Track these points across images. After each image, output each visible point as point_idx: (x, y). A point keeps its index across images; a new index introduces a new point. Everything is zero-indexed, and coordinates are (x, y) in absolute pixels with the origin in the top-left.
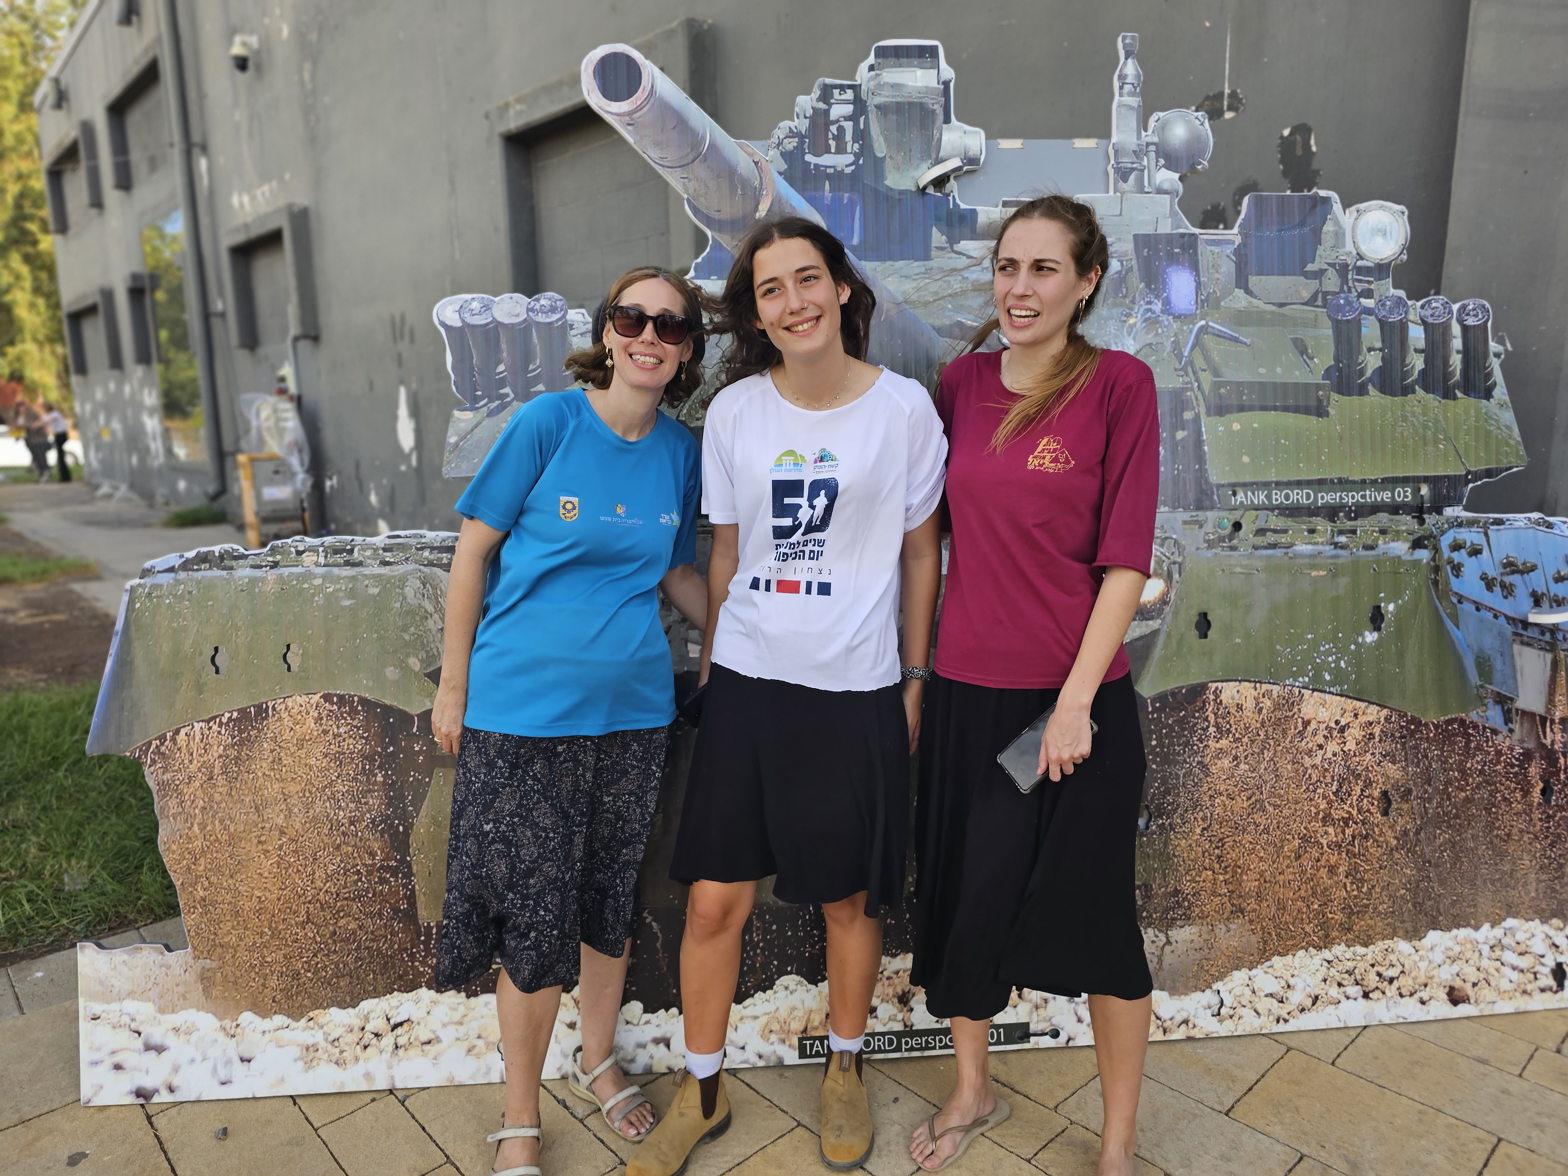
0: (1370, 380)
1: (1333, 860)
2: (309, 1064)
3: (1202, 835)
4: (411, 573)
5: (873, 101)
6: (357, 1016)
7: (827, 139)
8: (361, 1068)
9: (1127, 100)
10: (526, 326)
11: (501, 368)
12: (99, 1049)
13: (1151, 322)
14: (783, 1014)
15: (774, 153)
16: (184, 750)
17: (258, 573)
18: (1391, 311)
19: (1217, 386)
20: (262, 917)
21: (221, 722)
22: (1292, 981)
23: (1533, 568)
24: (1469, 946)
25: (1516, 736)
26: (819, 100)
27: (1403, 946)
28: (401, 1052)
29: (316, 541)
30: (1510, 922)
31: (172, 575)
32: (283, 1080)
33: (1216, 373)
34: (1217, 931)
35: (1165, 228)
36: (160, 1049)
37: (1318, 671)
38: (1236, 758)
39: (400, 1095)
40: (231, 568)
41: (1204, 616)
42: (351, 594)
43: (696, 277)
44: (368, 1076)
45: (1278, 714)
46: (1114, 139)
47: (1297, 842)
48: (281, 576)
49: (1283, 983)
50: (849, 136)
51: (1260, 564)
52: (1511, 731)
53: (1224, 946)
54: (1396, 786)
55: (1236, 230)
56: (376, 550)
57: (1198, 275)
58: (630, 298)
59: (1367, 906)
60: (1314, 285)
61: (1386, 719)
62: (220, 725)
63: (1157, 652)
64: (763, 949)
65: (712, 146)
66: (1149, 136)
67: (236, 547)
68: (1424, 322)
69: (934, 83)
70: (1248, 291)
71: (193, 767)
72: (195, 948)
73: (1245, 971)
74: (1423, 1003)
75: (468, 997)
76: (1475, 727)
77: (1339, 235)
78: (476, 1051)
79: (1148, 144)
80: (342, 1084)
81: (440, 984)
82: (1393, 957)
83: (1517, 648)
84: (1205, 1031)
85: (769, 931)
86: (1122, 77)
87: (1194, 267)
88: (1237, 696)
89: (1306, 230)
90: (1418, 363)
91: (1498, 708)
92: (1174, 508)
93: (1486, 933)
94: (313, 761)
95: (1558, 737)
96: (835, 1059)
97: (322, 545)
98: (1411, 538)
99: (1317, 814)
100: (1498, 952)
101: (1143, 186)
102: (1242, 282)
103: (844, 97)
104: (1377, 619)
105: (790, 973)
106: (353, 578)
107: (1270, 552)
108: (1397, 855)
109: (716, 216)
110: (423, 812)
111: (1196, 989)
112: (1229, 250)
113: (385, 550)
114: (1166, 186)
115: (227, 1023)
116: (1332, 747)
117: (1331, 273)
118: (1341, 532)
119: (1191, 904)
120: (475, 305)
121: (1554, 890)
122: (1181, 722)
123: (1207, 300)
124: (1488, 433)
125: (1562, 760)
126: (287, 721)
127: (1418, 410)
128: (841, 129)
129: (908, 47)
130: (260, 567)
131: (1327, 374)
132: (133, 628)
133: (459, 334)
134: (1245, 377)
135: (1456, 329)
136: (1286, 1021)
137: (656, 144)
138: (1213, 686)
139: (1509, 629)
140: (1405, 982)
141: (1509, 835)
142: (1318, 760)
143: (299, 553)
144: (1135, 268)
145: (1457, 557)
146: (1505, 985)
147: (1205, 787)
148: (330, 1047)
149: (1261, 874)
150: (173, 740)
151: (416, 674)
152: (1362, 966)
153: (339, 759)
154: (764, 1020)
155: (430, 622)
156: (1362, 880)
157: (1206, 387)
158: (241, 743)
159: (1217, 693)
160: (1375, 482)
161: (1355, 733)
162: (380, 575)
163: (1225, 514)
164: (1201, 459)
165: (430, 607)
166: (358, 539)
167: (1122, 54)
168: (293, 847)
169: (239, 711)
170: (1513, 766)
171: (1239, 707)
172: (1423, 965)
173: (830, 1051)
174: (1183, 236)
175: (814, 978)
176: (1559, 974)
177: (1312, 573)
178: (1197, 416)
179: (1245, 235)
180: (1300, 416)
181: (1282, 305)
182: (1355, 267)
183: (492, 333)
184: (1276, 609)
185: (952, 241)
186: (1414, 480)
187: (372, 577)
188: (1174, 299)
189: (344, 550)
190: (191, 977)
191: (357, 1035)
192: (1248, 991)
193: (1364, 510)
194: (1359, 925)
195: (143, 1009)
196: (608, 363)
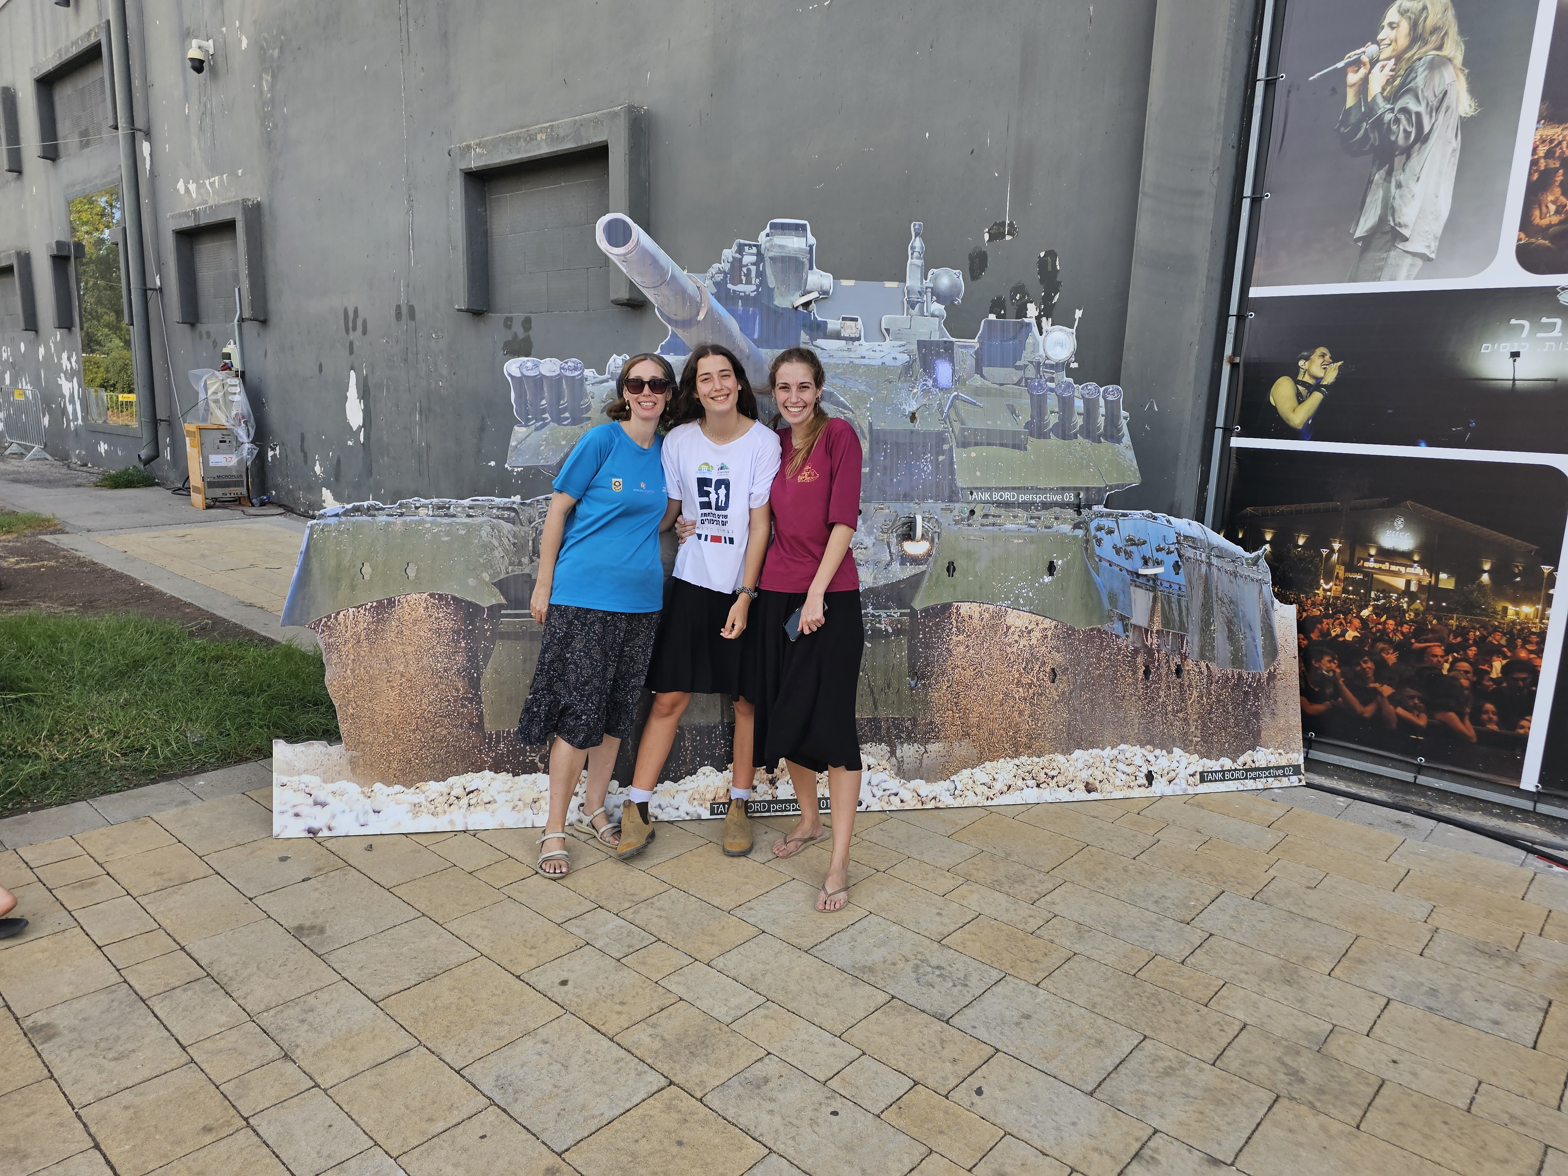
0: (1051, 430)
1: (1022, 707)
2: (416, 815)
3: (947, 690)
4: (485, 522)
5: (768, 255)
6: (446, 786)
7: (741, 276)
8: (447, 817)
9: (916, 261)
10: (559, 379)
11: (544, 402)
12: (285, 804)
13: (926, 392)
14: (702, 789)
15: (708, 282)
16: (342, 625)
17: (391, 519)
18: (1064, 391)
19: (963, 430)
20: (389, 726)
21: (366, 609)
22: (996, 776)
23: (1144, 543)
24: (1098, 759)
25: (1130, 639)
26: (736, 252)
27: (1060, 758)
28: (472, 808)
29: (427, 501)
30: (1122, 746)
31: (338, 518)
32: (399, 824)
33: (963, 423)
34: (954, 746)
35: (936, 337)
36: (323, 805)
37: (1017, 598)
38: (967, 646)
39: (472, 833)
40: (375, 516)
41: (951, 564)
42: (448, 534)
43: (661, 353)
44: (451, 822)
45: (993, 622)
46: (907, 284)
47: (1001, 696)
48: (405, 522)
49: (991, 777)
50: (753, 274)
51: (985, 535)
52: (1127, 636)
53: (957, 755)
54: (1059, 666)
55: (976, 340)
56: (464, 508)
57: (954, 365)
58: (634, 373)
59: (1040, 734)
60: (1020, 373)
61: (1055, 627)
62: (365, 611)
63: (925, 584)
64: (691, 752)
65: (673, 276)
66: (928, 283)
67: (377, 503)
68: (1083, 398)
69: (804, 246)
70: (982, 376)
71: (348, 635)
72: (346, 744)
73: (969, 769)
74: (1071, 791)
75: (514, 776)
76: (1106, 633)
77: (1036, 345)
78: (517, 808)
79: (927, 288)
80: (436, 827)
81: (497, 768)
82: (1054, 764)
83: (1132, 588)
84: (945, 804)
85: (694, 740)
86: (913, 248)
87: (952, 360)
88: (969, 611)
89: (1017, 341)
90: (1079, 421)
91: (1120, 623)
92: (937, 500)
93: (1108, 752)
94: (422, 634)
95: (1155, 641)
96: (733, 803)
97: (431, 504)
98: (1073, 522)
99: (1013, 680)
100: (1115, 763)
101: (923, 312)
102: (979, 370)
103: (751, 251)
104: (1051, 569)
105: (707, 765)
106: (450, 524)
107: (991, 528)
108: (1058, 706)
109: (674, 317)
110: (489, 666)
111: (941, 779)
112: (972, 351)
113: (470, 508)
114: (936, 313)
115: (366, 789)
116: (1023, 642)
117: (1030, 367)
118: (1032, 518)
119: (939, 730)
120: (529, 364)
121: (1150, 730)
122: (937, 624)
123: (958, 380)
124: (1119, 463)
125: (1156, 655)
126: (407, 609)
127: (1078, 448)
128: (749, 270)
129: (789, 224)
130: (392, 515)
131: (1027, 425)
132: (312, 550)
133: (519, 381)
134: (979, 426)
135: (1102, 402)
136: (992, 799)
137: (640, 274)
138: (956, 604)
139: (1129, 577)
140: (1061, 779)
141: (1123, 696)
142: (1015, 649)
143: (417, 508)
144: (918, 360)
145: (1099, 534)
146: (1118, 782)
147: (950, 662)
148: (428, 804)
149: (980, 713)
150: (336, 618)
151: (487, 583)
152: (1036, 769)
153: (438, 632)
154: (690, 792)
155: (496, 552)
156: (1038, 719)
157: (957, 431)
158: (378, 621)
159: (958, 608)
160: (1052, 489)
161: (1036, 634)
162: (466, 523)
163: (966, 505)
164: (952, 472)
165: (496, 543)
166: (454, 501)
167: (913, 234)
168: (409, 684)
169: (377, 602)
170: (1127, 657)
171: (970, 617)
172: (1071, 769)
173: (731, 800)
174: (945, 342)
175: (721, 768)
176: (1150, 777)
177: (1016, 541)
178: (951, 447)
179: (981, 343)
180: (1010, 450)
181: (1002, 385)
182: (1044, 364)
183: (539, 381)
184: (993, 561)
185: (813, 339)
186: (1075, 489)
187: (462, 524)
188: (939, 379)
189: (445, 507)
190: (343, 761)
191: (445, 798)
192: (971, 781)
193: (1046, 506)
194: (1036, 745)
195: (313, 781)
196: (627, 407)
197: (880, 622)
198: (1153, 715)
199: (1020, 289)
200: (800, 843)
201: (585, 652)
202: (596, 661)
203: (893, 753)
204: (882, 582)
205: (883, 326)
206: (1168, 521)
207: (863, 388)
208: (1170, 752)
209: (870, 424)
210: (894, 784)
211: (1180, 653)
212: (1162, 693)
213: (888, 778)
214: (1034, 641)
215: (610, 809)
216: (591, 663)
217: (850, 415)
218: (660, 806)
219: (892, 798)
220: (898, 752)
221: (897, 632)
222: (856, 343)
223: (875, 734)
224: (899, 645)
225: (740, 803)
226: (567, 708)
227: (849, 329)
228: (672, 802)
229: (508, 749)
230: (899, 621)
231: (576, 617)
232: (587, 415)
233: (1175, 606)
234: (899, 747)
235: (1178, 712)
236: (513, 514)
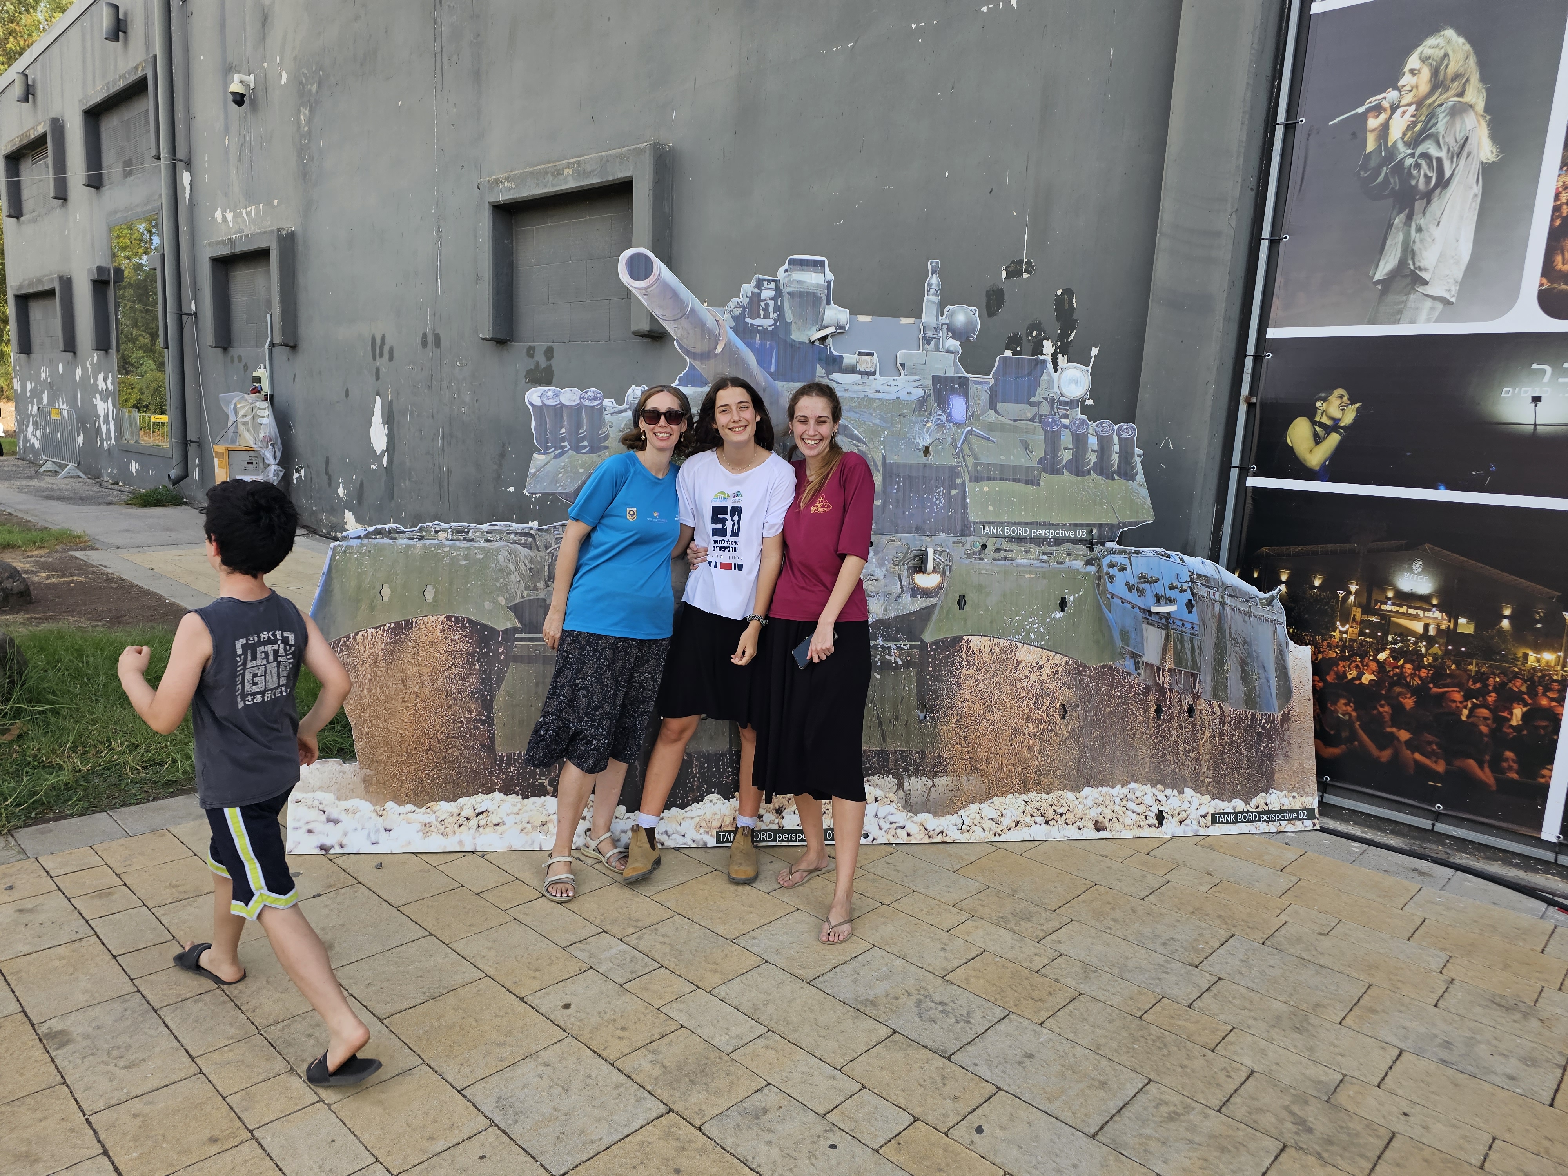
0: (1065, 466)
1: (1031, 743)
2: (426, 834)
3: (956, 724)
4: (502, 547)
5: (786, 290)
6: (456, 807)
7: (759, 310)
8: (457, 838)
9: (932, 298)
10: (578, 408)
11: (563, 430)
12: (299, 820)
13: (940, 426)
14: (708, 817)
15: (727, 316)
16: (361, 644)
17: (411, 542)
18: (1078, 427)
19: (976, 465)
20: (402, 746)
21: (384, 630)
22: (1004, 812)
23: (1157, 580)
24: (1108, 797)
25: (1142, 677)
26: (755, 287)
27: (1069, 795)
28: (481, 829)
29: (447, 526)
30: (1133, 785)
31: (360, 541)
32: (410, 843)
33: (976, 458)
34: (962, 780)
35: (951, 373)
36: (336, 822)
37: (1028, 633)
38: (977, 680)
39: (480, 854)
40: (395, 539)
41: (962, 597)
42: (466, 557)
43: (679, 385)
44: (460, 843)
45: (1003, 656)
46: (923, 320)
47: (1010, 731)
48: (425, 545)
49: (999, 813)
50: (771, 309)
51: (996, 569)
52: (1139, 674)
53: (966, 789)
54: (1070, 702)
55: (991, 376)
56: (482, 532)
57: (968, 400)
58: (651, 404)
59: (1049, 771)
60: (1034, 410)
61: (1066, 663)
62: (383, 632)
63: (935, 616)
64: (698, 778)
65: (692, 310)
66: (944, 320)
67: (398, 526)
68: (1097, 435)
69: (822, 282)
70: (996, 411)
71: (366, 655)
72: (361, 763)
73: (977, 804)
74: (1080, 829)
75: (523, 798)
76: (1118, 671)
77: (1050, 382)
78: (526, 831)
79: (943, 324)
80: (445, 847)
81: (507, 790)
82: (1063, 801)
83: (1144, 626)
84: (952, 838)
85: (702, 767)
86: (929, 285)
87: (966, 396)
88: (979, 645)
89: (1032, 378)
90: (1093, 458)
91: (1132, 660)
92: (949, 534)
93: (1118, 791)
94: (438, 655)
95: (1167, 679)
96: (740, 831)
97: (450, 528)
98: (1085, 559)
99: (1023, 715)
100: (1125, 802)
101: (938, 348)
102: (993, 406)
103: (769, 286)
104: (1063, 604)
105: (714, 793)
106: (468, 548)
107: (1002, 562)
108: (1068, 742)
109: (693, 350)
110: (502, 688)
111: (949, 813)
112: (986, 387)
113: (488, 533)
114: (952, 349)
115: (378, 808)
116: (1033, 677)
117: (1045, 403)
118: (1044, 553)
119: (947, 764)
120: (550, 394)
121: (1161, 769)
122: (947, 658)
123: (972, 415)
124: (1132, 500)
125: (1168, 693)
126: (424, 631)
127: (1092, 485)
128: (767, 305)
129: (807, 260)
130: (413, 539)
131: (1040, 461)
132: (334, 571)
133: (540, 410)
134: (992, 461)
135: (1116, 439)
136: (1000, 835)
137: (660, 307)
138: (966, 638)
139: (1141, 615)
140: (1070, 816)
141: (1134, 735)
142: (1025, 684)
143: (437, 532)
144: (932, 395)
145: (1113, 571)
146: (1127, 822)
147: (959, 695)
148: (439, 824)
149: (989, 748)
150: (355, 638)
151: (502, 607)
152: (1045, 806)
153: (453, 654)
154: (697, 819)
155: (512, 576)
156: (1047, 756)
157: (970, 466)
158: (396, 642)
159: (968, 642)
160: (1065, 525)
161: (1047, 670)
162: (484, 548)
163: (978, 539)
164: (965, 506)
165: (512, 568)
166: (472, 526)
167: (930, 271)
168: (423, 705)
169: (395, 623)
170: (1139, 695)
171: (981, 651)
172: (1080, 807)
173: (737, 828)
174: (960, 378)
175: (727, 797)
176: (1160, 817)
177: (1027, 576)
178: (964, 482)
179: (996, 379)
180: (1023, 485)
181: (1015, 420)
182: (1058, 401)
183: (559, 410)
184: (1004, 595)
185: (828, 373)
186: (1088, 525)
187: (480, 548)
188: (953, 414)
189: (463, 532)
190: (358, 779)
191: (455, 818)
192: (978, 817)
193: (1058, 542)
194: (1045, 781)
195: (327, 798)
196: (643, 437)
197: (889, 654)
198: (1164, 754)
199: (1036, 326)
200: (805, 874)
201: (596, 678)
202: (607, 686)
203: (900, 786)
204: (892, 614)
205: (899, 362)
206: (1182, 560)
207: (877, 421)
208: (1181, 792)
209: (884, 457)
210: (901, 817)
211: (1192, 693)
212: (1173, 732)
213: (894, 811)
214: (1044, 677)
215: (617, 833)
216: (601, 688)
217: (863, 448)
218: (666, 833)
219: (899, 831)
220: (906, 784)
221: (907, 664)
222: (872, 377)
223: (883, 767)
224: (909, 678)
225: (746, 831)
226: (577, 733)
227: (865, 364)
228: (679, 828)
229: (518, 771)
230: (909, 654)
231: (588, 643)
232: (605, 444)
233: (1187, 645)
234: (906, 780)
235: (1189, 751)
236: (530, 540)
